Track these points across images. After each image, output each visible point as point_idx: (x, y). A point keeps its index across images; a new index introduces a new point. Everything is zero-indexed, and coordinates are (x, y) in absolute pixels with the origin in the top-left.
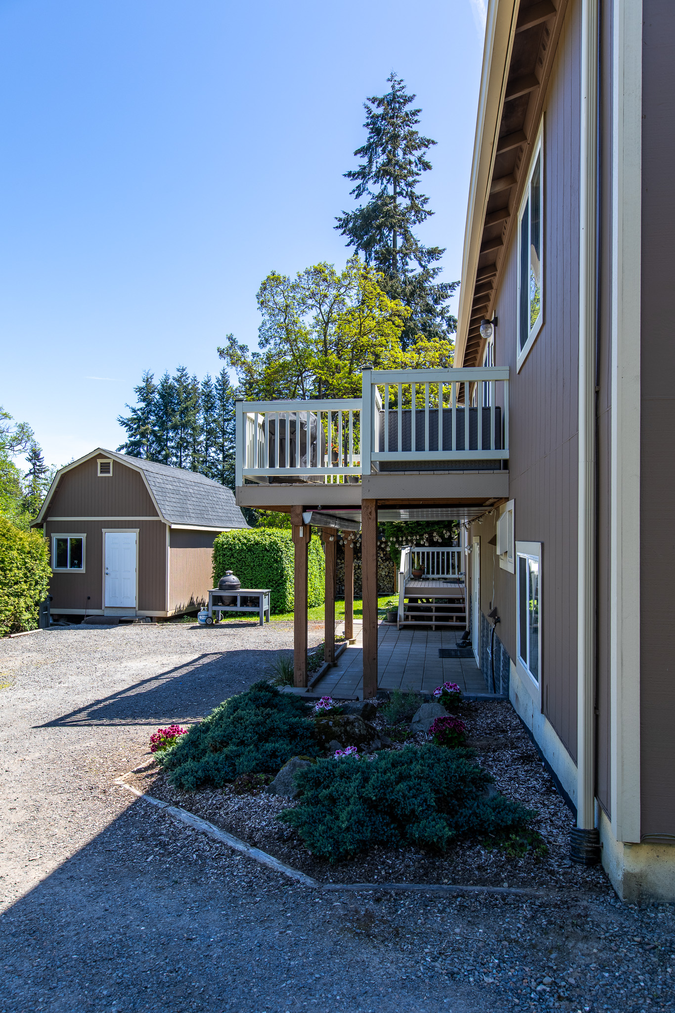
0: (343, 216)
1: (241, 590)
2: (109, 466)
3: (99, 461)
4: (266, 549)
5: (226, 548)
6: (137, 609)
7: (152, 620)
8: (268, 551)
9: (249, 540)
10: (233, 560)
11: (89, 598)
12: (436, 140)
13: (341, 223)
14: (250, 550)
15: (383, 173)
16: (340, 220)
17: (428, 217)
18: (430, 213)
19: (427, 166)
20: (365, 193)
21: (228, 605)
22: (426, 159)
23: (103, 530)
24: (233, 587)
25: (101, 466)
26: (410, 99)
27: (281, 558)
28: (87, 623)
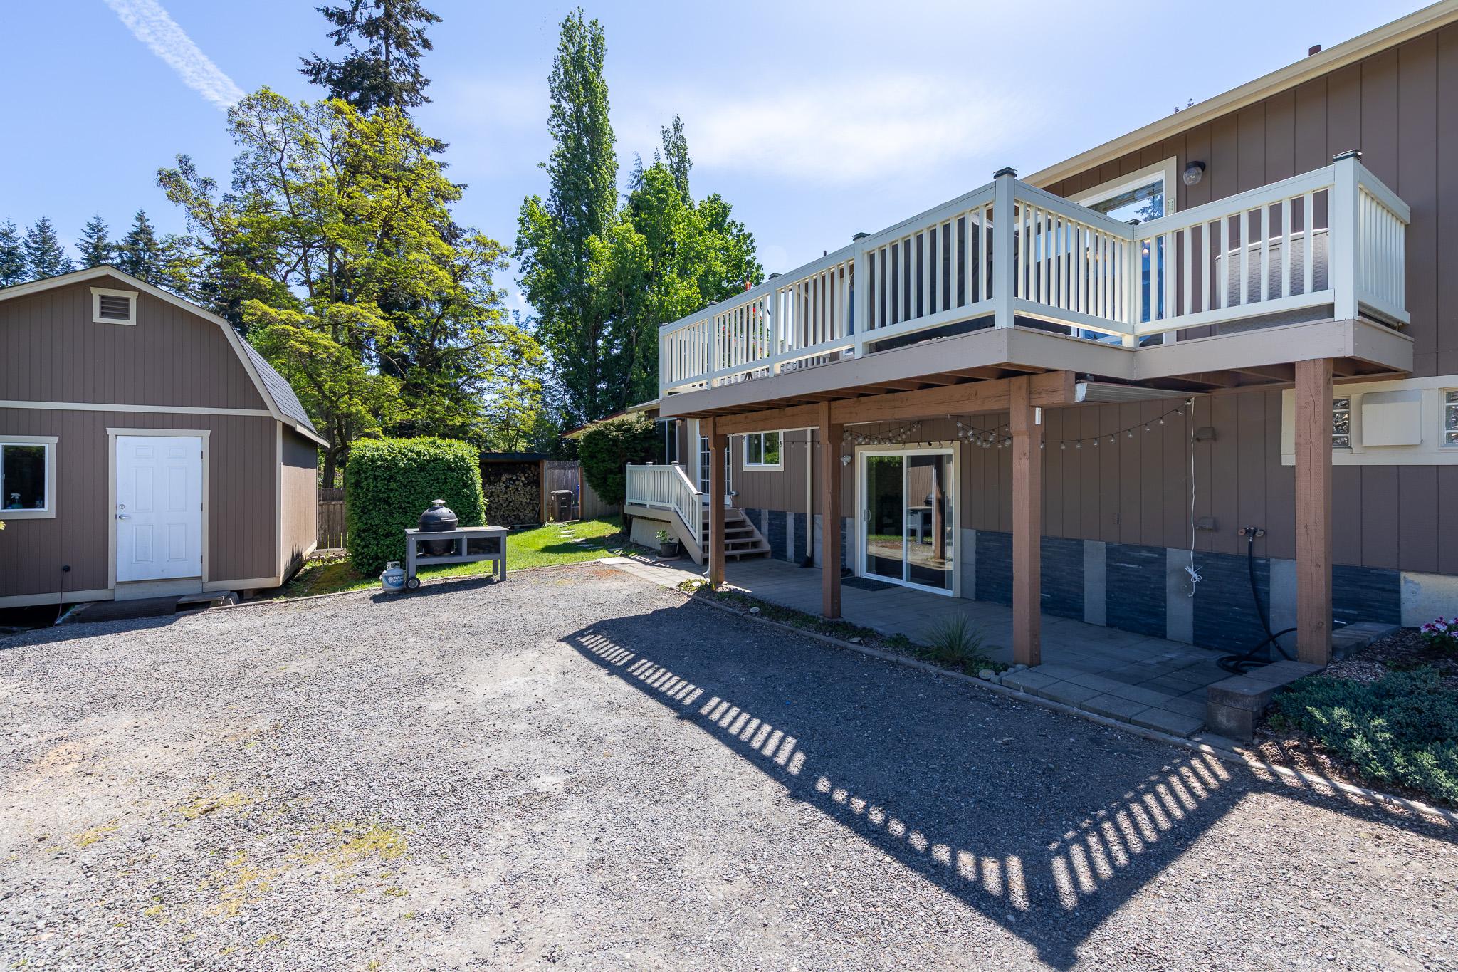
0: (313, 61)
1: (459, 530)
2: (128, 305)
3: (96, 293)
4: (450, 468)
5: (379, 467)
6: (206, 578)
7: (242, 596)
8: (453, 470)
9: (418, 453)
10: (393, 485)
11: (67, 569)
12: (441, 17)
13: (310, 67)
14: (422, 470)
15: (373, 28)
16: (308, 63)
17: (424, 103)
18: (427, 100)
19: (427, 44)
20: (345, 43)
21: (440, 555)
22: (426, 35)
23: (109, 431)
24: (449, 526)
25: (102, 303)
27: (472, 479)
28: (73, 620)
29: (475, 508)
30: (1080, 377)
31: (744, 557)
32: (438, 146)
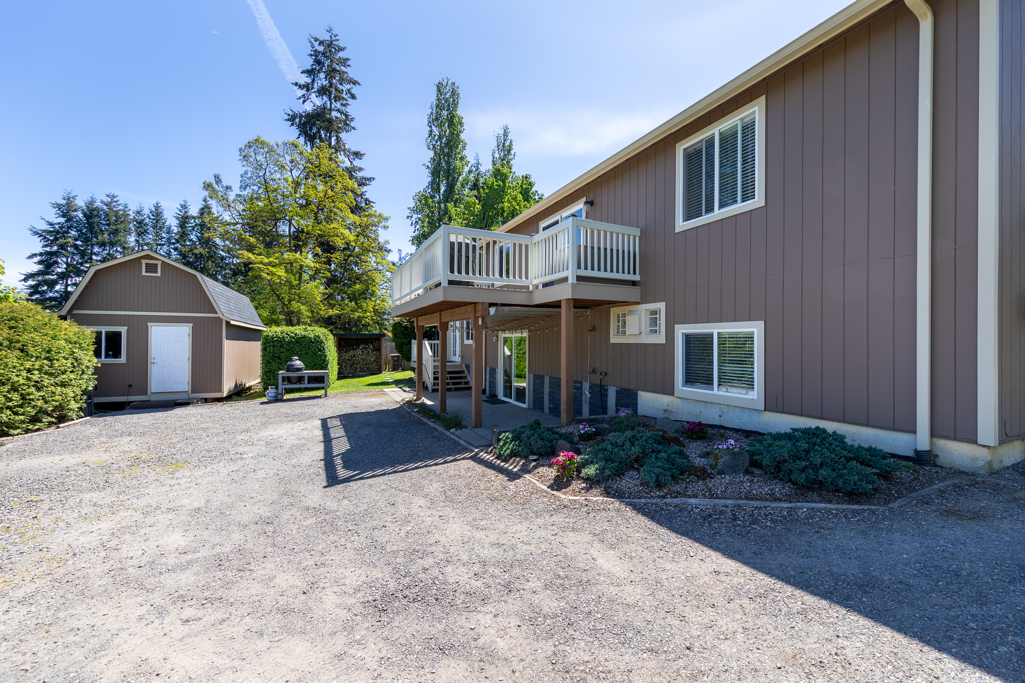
0: (291, 113)
1: (305, 372)
2: (157, 267)
3: (144, 262)
4: (311, 341)
5: (276, 340)
6: (190, 392)
7: (206, 401)
8: (313, 343)
9: (296, 334)
10: (282, 350)
11: (130, 386)
12: (360, 83)
13: (290, 117)
14: (297, 342)
15: (323, 91)
16: (289, 115)
17: (352, 130)
18: (354, 128)
19: (353, 97)
20: (309, 100)
21: (295, 384)
22: (353, 91)
23: (149, 324)
24: (300, 370)
25: (146, 266)
26: (342, 49)
27: (323, 348)
28: (131, 408)
29: (325, 362)
30: (491, 305)
31: (456, 389)
32: (358, 155)
